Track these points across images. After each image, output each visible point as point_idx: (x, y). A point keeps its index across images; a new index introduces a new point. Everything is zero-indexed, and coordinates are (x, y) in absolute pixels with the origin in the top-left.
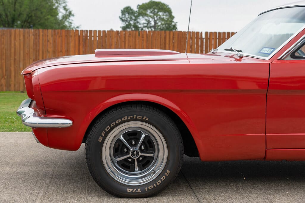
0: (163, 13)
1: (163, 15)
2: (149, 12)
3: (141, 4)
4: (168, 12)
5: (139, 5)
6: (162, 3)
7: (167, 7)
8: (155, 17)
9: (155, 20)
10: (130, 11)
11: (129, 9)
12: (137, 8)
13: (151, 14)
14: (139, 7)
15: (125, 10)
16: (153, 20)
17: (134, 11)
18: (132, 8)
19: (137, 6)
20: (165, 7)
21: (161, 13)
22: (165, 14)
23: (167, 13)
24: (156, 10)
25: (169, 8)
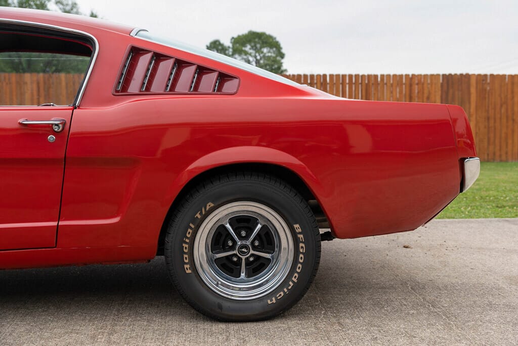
0: (269, 49)
1: (269, 52)
2: (248, 48)
3: (235, 36)
4: (276, 47)
5: (233, 38)
6: (266, 35)
7: (274, 41)
8: (257, 54)
9: (257, 60)
10: (220, 47)
11: (218, 43)
12: (231, 42)
13: (251, 51)
14: (233, 40)
15: (212, 46)
16: (255, 60)
17: (225, 47)
18: (222, 42)
19: (231, 39)
20: (271, 40)
21: (265, 50)
22: (271, 51)
23: (274, 49)
24: (258, 46)
25: (277, 42)
